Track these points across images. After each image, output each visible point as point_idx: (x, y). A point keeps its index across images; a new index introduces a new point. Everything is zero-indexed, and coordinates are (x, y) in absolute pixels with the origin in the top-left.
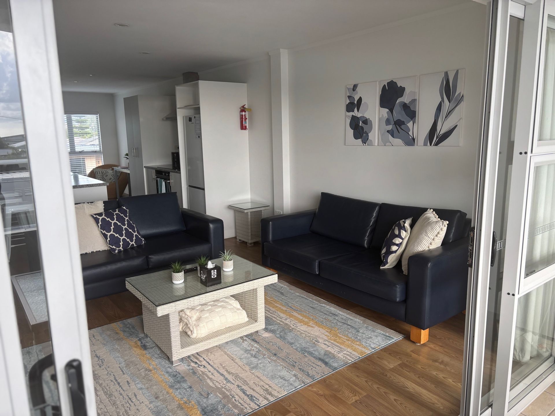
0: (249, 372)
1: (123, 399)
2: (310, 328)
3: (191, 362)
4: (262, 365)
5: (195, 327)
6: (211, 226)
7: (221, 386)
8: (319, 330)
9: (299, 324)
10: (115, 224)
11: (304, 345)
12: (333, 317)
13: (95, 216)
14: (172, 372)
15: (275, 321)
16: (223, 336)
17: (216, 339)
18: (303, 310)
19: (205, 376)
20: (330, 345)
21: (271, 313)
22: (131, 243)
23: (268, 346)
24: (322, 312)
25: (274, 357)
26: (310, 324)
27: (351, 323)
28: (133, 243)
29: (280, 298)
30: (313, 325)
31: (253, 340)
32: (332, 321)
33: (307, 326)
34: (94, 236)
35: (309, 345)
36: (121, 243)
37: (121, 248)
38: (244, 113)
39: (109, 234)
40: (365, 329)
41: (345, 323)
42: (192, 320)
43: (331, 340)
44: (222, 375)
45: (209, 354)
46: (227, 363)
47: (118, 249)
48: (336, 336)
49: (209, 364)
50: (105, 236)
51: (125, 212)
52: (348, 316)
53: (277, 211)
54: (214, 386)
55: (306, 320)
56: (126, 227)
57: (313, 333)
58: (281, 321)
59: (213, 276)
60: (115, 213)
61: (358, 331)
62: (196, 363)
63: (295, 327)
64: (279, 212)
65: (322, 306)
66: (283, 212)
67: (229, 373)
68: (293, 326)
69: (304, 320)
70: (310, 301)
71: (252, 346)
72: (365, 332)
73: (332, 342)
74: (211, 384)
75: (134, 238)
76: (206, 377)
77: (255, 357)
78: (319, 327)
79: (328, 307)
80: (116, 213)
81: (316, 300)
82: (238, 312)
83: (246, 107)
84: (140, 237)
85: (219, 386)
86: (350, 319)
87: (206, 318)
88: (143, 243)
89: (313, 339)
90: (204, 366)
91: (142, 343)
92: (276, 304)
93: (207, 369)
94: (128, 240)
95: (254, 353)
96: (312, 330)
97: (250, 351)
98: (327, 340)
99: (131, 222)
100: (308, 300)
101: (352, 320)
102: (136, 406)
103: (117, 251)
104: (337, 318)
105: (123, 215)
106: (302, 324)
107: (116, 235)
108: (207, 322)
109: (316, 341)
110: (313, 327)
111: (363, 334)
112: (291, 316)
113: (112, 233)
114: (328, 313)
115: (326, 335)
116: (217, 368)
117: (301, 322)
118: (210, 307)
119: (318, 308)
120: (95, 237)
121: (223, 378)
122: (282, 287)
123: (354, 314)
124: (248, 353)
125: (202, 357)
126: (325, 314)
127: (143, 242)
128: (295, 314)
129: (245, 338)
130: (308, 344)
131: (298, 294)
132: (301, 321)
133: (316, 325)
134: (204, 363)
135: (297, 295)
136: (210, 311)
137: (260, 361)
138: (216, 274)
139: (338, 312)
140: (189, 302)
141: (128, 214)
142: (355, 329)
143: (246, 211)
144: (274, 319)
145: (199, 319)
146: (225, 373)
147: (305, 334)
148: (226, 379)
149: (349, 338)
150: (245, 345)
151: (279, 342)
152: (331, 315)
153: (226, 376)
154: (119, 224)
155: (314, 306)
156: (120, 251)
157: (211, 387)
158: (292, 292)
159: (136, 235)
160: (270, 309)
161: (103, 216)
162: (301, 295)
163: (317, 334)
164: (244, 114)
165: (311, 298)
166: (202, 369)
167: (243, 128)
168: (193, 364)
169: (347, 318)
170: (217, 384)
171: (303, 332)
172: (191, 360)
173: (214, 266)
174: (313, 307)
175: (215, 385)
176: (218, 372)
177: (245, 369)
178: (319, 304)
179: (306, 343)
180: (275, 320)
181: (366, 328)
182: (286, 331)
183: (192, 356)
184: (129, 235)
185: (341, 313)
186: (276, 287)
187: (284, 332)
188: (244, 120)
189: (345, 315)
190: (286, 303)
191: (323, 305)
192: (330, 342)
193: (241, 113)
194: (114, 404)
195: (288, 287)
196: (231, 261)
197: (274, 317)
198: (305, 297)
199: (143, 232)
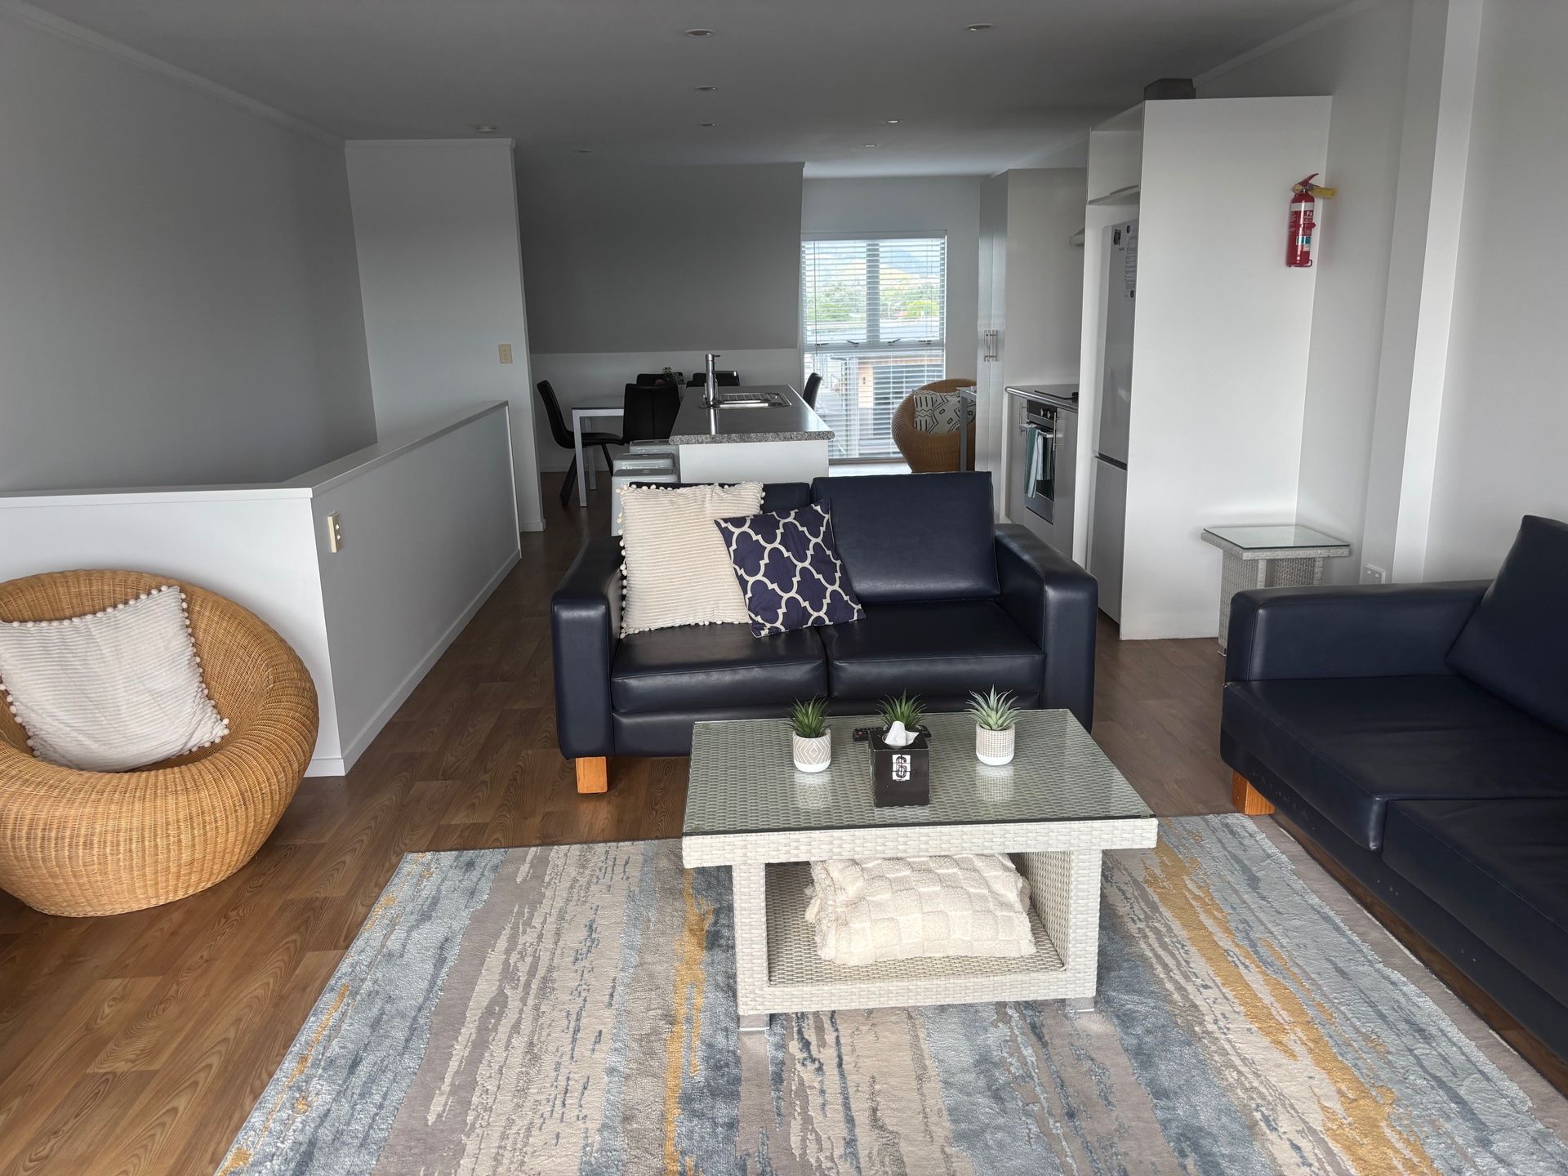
0: (936, 1147)
1: (552, 1085)
2: (1277, 1056)
3: (796, 1037)
4: (999, 1135)
5: (834, 927)
6: (1051, 594)
7: (818, 1160)
8: (1311, 1078)
9: (1240, 1023)
10: (775, 553)
11: (1205, 1118)
12: (1408, 1040)
13: (724, 525)
14: (720, 1051)
15: (1161, 982)
16: (922, 983)
17: (895, 985)
18: (1296, 970)
19: (798, 1102)
20: (1311, 1159)
21: (1164, 946)
22: (815, 614)
23: (1068, 1073)
24: (1372, 1005)
25: (1058, 1124)
26: (1289, 1039)
27: (1471, 1092)
28: (822, 614)
29: (1234, 899)
30: (1298, 1048)
31: (1036, 1030)
32: (1390, 1057)
33: (1267, 1044)
34: (717, 579)
35: (1224, 1127)
36: (781, 611)
37: (778, 624)
38: (1303, 206)
39: (751, 580)
40: (1525, 1143)
41: (1441, 1083)
42: (837, 901)
43: (1335, 1137)
44: (850, 1121)
45: (865, 1028)
46: (893, 1082)
47: (768, 625)
48: (1370, 1127)
49: (840, 1065)
50: (743, 583)
51: (813, 523)
52: (1480, 1057)
53: (1368, 569)
54: (797, 1152)
55: (1283, 1016)
56: (807, 564)
57: (1273, 1080)
58: (1180, 989)
59: (898, 775)
60: (782, 522)
61: (1485, 1143)
62: (806, 1045)
63: (1220, 1028)
64: (1374, 572)
65: (1387, 978)
66: (1390, 576)
67: (875, 1122)
68: (1216, 1022)
69: (1274, 1013)
70: (1351, 942)
71: (1016, 1051)
72: (1517, 1157)
73: (1335, 1148)
74: (795, 1141)
75: (827, 601)
76: (798, 1108)
77: (997, 1097)
78: (1318, 1064)
79: (1411, 989)
80: (786, 521)
81: (1375, 946)
82: (999, 913)
83: (1320, 181)
84: (846, 598)
85: (813, 1161)
86: (1482, 1073)
87: (879, 905)
88: (855, 618)
89: (1258, 1105)
90: (820, 1069)
91: (716, 923)
92: (1203, 917)
93: (821, 1081)
94: (806, 604)
95: (1002, 1078)
96: (1279, 1066)
97: (996, 1065)
98: (1313, 1132)
99: (829, 552)
100: (1343, 934)
101: (1488, 1079)
102: (562, 1121)
103: (764, 633)
104: (1421, 1049)
105: (805, 529)
106: (1254, 1027)
107: (771, 586)
108: (875, 922)
109: (1266, 1119)
110: (1292, 1055)
111: (1501, 1161)
112: (1235, 980)
113: (760, 577)
114: (1392, 1016)
115: (1324, 1108)
116: (851, 1091)
117: (1255, 1018)
118: (908, 872)
119: (1365, 983)
120: (719, 583)
121: (845, 1133)
122: (1269, 856)
123: (1512, 1057)
124: (982, 1072)
125: (837, 1030)
126: (1382, 1017)
127: (856, 615)
128: (1254, 978)
129: (1010, 1012)
130: (1224, 1119)
131: (1315, 900)
132: (1259, 1015)
133: (1310, 1050)
134: (828, 1056)
135: (1310, 902)
136: (903, 886)
137: (1001, 1121)
138: (909, 769)
139: (1446, 1024)
140: (794, 844)
141: (822, 529)
142: (1480, 1126)
143: (1247, 556)
144: (1160, 971)
145: (855, 904)
146: (862, 1118)
147: (1239, 1072)
148: (851, 1142)
149: (1423, 1157)
150: (994, 1036)
151: (1121, 1069)
152: (1403, 1026)
153: (857, 1130)
154: (786, 554)
155: (1351, 968)
156: (775, 633)
157: (789, 1149)
158: (1299, 884)
159: (834, 593)
160: (1170, 930)
161: (746, 528)
162: (1327, 909)
163: (1290, 1089)
164: (1303, 210)
165: (1362, 930)
166: (807, 1074)
167: (1296, 258)
168: (794, 1046)
169: (1469, 1065)
170: (812, 1147)
171: (1237, 1062)
172: (800, 1032)
173: (911, 742)
174: (1346, 970)
175: (804, 1148)
176: (847, 1106)
177: (933, 1128)
178: (1380, 966)
179: (1220, 1110)
180: (1162, 976)
181: (1535, 1140)
182: (1173, 1034)
183: (811, 1017)
184: (812, 590)
185: (1454, 1033)
186: (1245, 850)
187: (1164, 1036)
188: (1301, 229)
189: (1470, 1047)
190: (1245, 922)
191: (1396, 976)
192: (1321, 1142)
193: (1296, 207)
194: (522, 1092)
195: (1293, 859)
196: (1005, 732)
197: (1165, 966)
198: (1338, 920)
199: (863, 586)
